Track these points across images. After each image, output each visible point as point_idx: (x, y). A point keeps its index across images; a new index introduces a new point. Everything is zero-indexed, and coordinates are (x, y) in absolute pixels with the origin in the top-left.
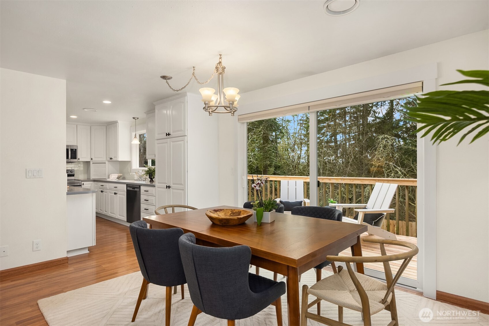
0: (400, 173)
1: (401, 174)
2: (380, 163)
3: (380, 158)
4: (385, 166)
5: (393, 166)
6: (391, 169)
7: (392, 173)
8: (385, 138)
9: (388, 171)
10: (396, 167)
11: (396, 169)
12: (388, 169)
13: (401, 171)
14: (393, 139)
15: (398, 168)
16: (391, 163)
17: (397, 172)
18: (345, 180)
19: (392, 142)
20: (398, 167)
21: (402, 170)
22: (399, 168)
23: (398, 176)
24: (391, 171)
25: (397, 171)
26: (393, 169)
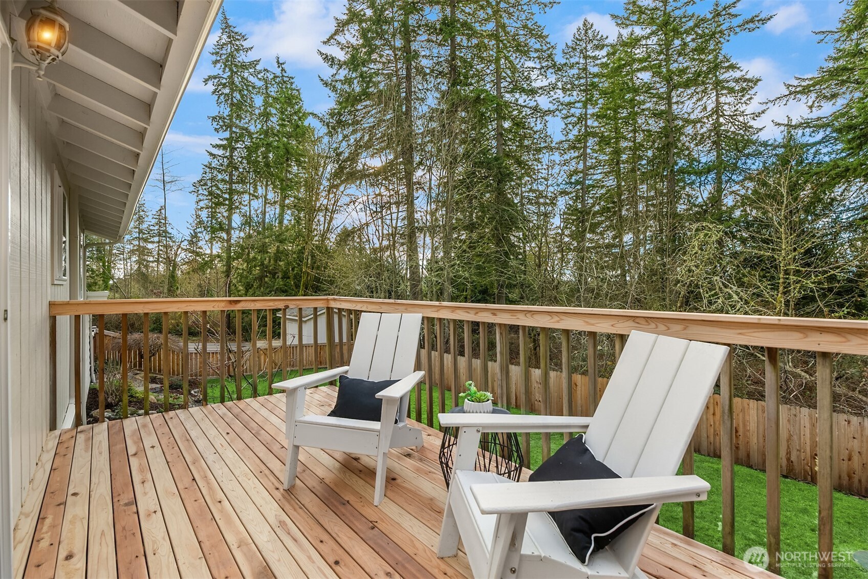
0: (735, 297)
1: (737, 299)
2: (692, 277)
3: (694, 268)
4: (705, 284)
5: (721, 284)
6: (717, 290)
7: (718, 298)
8: (703, 228)
9: (710, 294)
10: (726, 287)
11: (728, 290)
12: (711, 290)
13: (738, 294)
14: (720, 231)
15: (731, 288)
16: (716, 278)
17: (730, 297)
18: (535, 316)
19: (717, 236)
20: (732, 286)
21: (741, 293)
22: (735, 288)
23: (731, 303)
24: (716, 294)
25: (729, 294)
26: (720, 289)
